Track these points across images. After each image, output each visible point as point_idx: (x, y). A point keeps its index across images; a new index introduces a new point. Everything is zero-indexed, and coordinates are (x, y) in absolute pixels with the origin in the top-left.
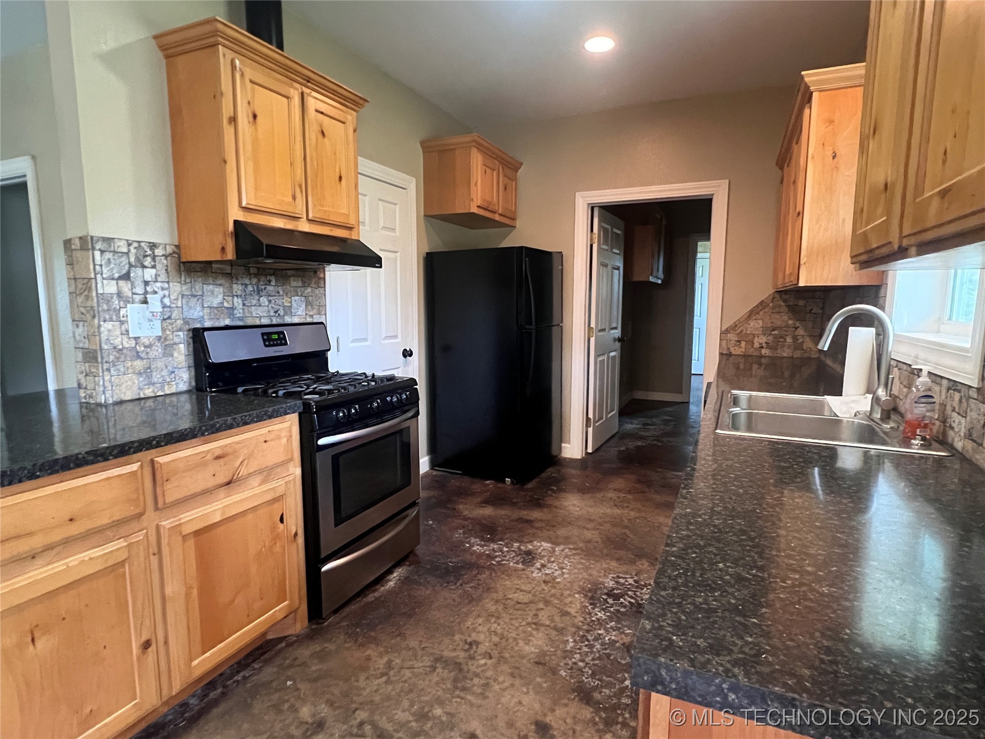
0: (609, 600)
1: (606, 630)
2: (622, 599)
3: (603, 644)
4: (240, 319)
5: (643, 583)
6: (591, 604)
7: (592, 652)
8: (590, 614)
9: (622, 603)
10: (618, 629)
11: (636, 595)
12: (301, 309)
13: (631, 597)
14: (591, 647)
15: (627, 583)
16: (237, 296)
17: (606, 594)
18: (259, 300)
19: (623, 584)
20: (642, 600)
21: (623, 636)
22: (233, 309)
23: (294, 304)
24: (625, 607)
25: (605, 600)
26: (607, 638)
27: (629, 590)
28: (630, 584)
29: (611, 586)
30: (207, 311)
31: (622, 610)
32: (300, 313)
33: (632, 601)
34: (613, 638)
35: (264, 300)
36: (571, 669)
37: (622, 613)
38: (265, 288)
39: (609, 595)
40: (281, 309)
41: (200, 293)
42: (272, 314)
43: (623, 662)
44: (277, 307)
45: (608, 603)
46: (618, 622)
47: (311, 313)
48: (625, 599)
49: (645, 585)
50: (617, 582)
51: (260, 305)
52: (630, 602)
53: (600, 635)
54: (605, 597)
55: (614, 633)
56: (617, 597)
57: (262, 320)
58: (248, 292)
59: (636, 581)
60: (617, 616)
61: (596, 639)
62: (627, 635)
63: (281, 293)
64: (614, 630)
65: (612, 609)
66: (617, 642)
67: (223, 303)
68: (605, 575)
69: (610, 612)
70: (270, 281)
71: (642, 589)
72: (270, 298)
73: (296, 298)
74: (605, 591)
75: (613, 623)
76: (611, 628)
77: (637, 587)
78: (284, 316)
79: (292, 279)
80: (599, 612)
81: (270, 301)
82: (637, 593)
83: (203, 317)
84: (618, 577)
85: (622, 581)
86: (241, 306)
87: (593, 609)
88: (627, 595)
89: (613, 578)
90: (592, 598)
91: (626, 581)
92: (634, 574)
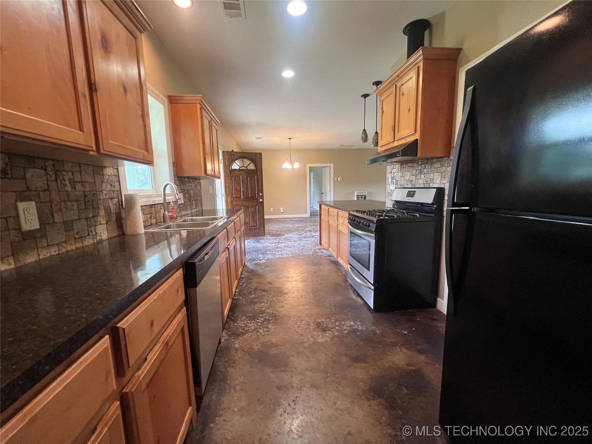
0: (268, 318)
1: (265, 306)
2: (263, 320)
3: (264, 302)
4: (414, 185)
5: (255, 332)
6: (275, 313)
7: (267, 299)
8: (273, 310)
9: (262, 318)
10: (260, 308)
11: (256, 324)
12: (438, 180)
13: (258, 322)
14: (267, 300)
15: (262, 329)
16: (414, 175)
17: (271, 320)
18: (421, 176)
19: (264, 328)
20: (254, 322)
21: (258, 306)
22: (412, 180)
23: (435, 178)
24: (260, 317)
25: (270, 317)
26: (263, 304)
27: (260, 326)
28: (261, 329)
29: (270, 325)
30: (405, 181)
31: (261, 315)
32: (437, 182)
33: (258, 321)
34: (261, 305)
35: (422, 176)
36: (271, 294)
37: (261, 314)
38: (423, 170)
39: (269, 320)
40: (429, 180)
41: (404, 175)
42: (425, 183)
43: (256, 299)
44: (427, 179)
45: (268, 316)
46: (261, 310)
47: (444, 182)
48: (261, 320)
49: (253, 331)
50: (267, 328)
51: (421, 179)
52: (259, 320)
53: (266, 304)
54: (270, 318)
55: (262, 306)
56: (265, 320)
57: (421, 186)
58: (417, 173)
59: (258, 332)
60: (263, 312)
61: (267, 303)
62: (257, 307)
63: (430, 172)
64: (262, 307)
65: (265, 314)
66: (260, 304)
67: (409, 178)
68: (275, 330)
69: (266, 313)
70: (425, 167)
71: (254, 328)
72: (425, 175)
73: (436, 174)
74: (271, 321)
75: (263, 309)
76: (263, 308)
77: (257, 328)
78: (430, 183)
79: (435, 163)
80: (270, 312)
81: (425, 176)
82: (256, 325)
83: (404, 184)
84: (268, 331)
85: (265, 329)
86: (414, 179)
87: (273, 312)
88: (260, 323)
89: (271, 330)
90: (276, 316)
91: (263, 330)
92: (260, 336)
